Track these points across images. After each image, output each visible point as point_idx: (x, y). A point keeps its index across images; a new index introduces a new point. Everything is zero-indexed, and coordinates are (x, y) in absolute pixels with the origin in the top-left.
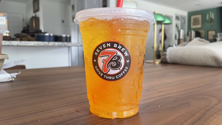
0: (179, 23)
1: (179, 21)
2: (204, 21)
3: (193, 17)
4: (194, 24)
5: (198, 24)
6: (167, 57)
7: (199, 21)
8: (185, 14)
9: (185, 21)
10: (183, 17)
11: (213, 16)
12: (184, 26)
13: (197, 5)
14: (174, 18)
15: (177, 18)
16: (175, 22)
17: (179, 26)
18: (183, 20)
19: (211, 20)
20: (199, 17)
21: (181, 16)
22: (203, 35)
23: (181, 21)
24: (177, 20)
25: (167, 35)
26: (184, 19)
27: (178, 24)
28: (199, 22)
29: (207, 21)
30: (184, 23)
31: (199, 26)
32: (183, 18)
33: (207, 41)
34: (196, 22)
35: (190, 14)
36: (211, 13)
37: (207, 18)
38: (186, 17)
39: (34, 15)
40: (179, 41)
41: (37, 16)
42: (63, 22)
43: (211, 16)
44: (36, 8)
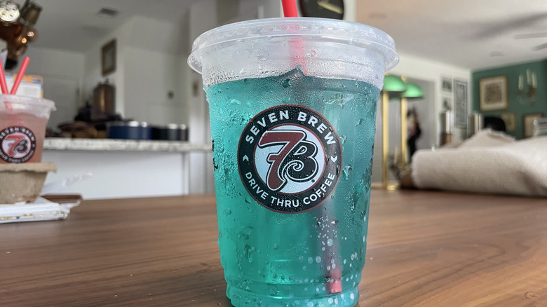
0: (451, 96)
1: (451, 92)
2: (512, 91)
3: (484, 84)
5: (499, 99)
7: (500, 94)
11: (533, 79)
13: (494, 54)
14: (438, 86)
15: (446, 85)
16: (440, 95)
17: (452, 103)
19: (531, 91)
24: (446, 89)
25: (423, 126)
26: (464, 89)
27: (448, 101)
29: (520, 93)
31: (502, 104)
32: (461, 86)
33: (509, 138)
34: (493, 94)
35: (478, 76)
36: (528, 73)
37: (521, 85)
38: (466, 83)
39: (102, 80)
40: (444, 139)
41: (111, 82)
42: (171, 95)
43: (528, 80)
44: (108, 65)
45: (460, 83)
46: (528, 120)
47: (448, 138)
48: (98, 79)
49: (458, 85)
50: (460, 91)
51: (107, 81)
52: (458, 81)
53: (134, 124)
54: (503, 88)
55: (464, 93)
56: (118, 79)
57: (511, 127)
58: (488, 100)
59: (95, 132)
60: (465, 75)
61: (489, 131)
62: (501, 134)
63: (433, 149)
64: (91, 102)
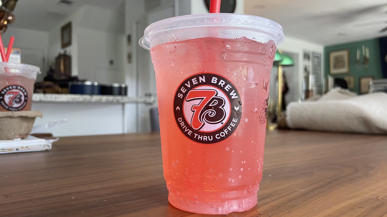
0: (309, 64)
1: (309, 61)
2: (352, 61)
3: (333, 55)
5: (343, 66)
6: (288, 118)
7: (344, 62)
11: (367, 52)
13: (340, 34)
14: (301, 56)
15: (307, 56)
16: (302, 63)
17: (310, 69)
19: (365, 60)
24: (306, 59)
26: (318, 59)
27: (308, 67)
29: (357, 62)
31: (344, 70)
32: (316, 57)
33: (352, 94)
34: (339, 62)
35: (329, 50)
36: (363, 48)
37: (358, 56)
38: (320, 55)
39: (62, 51)
40: (308, 94)
41: (68, 53)
42: (111, 62)
43: (364, 53)
44: (66, 41)
45: (316, 55)
46: (364, 81)
47: (310, 93)
48: (58, 50)
49: (314, 56)
50: (316, 60)
51: (65, 52)
52: (315, 53)
53: (88, 83)
54: (346, 59)
55: (319, 61)
56: (73, 51)
57: (351, 85)
58: (336, 67)
59: (60, 89)
60: (319, 49)
61: (338, 89)
62: (347, 91)
63: (300, 101)
64: (53, 68)
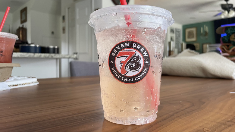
4: (189, 37)
8: (180, 27)
9: (179, 35)
10: (177, 30)
12: (179, 39)
18: (178, 33)
20: (194, 30)
21: (176, 29)
22: (197, 49)
23: (176, 34)
28: (193, 35)
30: (179, 36)
